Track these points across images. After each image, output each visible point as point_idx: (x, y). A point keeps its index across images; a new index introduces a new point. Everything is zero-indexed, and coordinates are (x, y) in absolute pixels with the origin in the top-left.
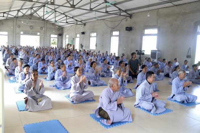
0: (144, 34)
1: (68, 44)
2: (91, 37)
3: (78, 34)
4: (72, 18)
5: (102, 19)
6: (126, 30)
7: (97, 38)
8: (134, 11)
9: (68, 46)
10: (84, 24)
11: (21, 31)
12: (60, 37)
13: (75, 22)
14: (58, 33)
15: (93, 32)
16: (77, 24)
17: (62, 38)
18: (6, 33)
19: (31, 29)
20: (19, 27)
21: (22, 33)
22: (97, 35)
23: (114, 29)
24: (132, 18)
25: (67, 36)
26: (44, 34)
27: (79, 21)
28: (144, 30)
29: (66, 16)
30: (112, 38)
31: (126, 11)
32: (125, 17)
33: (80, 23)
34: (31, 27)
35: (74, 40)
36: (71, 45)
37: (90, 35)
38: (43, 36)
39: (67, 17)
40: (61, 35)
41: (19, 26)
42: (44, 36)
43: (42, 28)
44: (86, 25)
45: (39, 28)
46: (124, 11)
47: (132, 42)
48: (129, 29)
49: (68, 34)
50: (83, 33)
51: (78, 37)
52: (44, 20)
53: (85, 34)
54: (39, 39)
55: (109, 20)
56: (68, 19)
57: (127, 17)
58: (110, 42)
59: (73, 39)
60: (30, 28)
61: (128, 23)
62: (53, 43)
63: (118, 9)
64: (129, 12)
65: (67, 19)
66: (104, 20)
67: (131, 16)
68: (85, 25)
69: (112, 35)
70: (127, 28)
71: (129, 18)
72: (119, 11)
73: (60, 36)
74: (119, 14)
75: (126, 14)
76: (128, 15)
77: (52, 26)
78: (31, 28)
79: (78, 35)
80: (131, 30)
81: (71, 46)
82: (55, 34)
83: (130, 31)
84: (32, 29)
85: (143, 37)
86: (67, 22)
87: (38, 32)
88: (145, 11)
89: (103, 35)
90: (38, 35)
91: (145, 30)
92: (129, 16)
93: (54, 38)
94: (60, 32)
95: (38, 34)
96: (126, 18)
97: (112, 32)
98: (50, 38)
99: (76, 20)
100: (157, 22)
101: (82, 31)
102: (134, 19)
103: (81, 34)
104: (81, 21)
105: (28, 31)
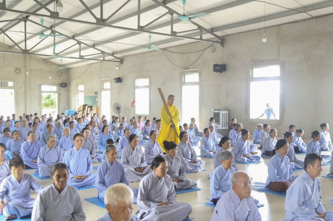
0: (252, 77)
1: (84, 106)
2: (138, 87)
3: (107, 81)
4: (94, 46)
6: (215, 70)
7: (150, 90)
8: (229, 31)
9: (84, 109)
10: (119, 60)
12: (63, 90)
14: (59, 80)
15: (142, 77)
16: (104, 60)
17: (69, 91)
22: (150, 82)
23: (187, 69)
24: (225, 45)
25: (81, 88)
26: (25, 85)
27: (109, 54)
28: (252, 69)
29: (79, 43)
30: (184, 88)
31: (212, 31)
32: (210, 43)
33: (110, 57)
35: (98, 95)
36: (91, 107)
37: (134, 84)
38: (23, 89)
39: (80, 44)
40: (64, 85)
42: (25, 90)
43: (18, 71)
44: (125, 63)
45: (13, 70)
46: (208, 31)
47: (227, 96)
48: (220, 68)
49: (83, 83)
50: (119, 80)
51: (107, 89)
52: (26, 51)
53: (123, 83)
54: (13, 96)
55: (175, 50)
56: (84, 49)
57: (216, 44)
58: (181, 97)
59: (96, 93)
61: (218, 55)
62: (47, 105)
63: (197, 27)
64: (219, 33)
65: (80, 50)
66: (165, 51)
67: (222, 41)
68: (122, 61)
69: (183, 83)
70: (215, 66)
71: (218, 45)
72: (198, 31)
73: (64, 87)
74: (199, 37)
75: (213, 36)
76: (216, 39)
77: (42, 66)
79: (107, 85)
80: (225, 70)
81: (91, 110)
82: (52, 84)
83: (223, 72)
85: (251, 83)
86: (81, 57)
87: (10, 80)
88: (253, 30)
90: (11, 88)
92: (219, 41)
93: (49, 90)
94: (63, 79)
95: (11, 84)
96: (212, 45)
97: (182, 75)
98: (41, 92)
99: (102, 52)
100: (279, 52)
101: (117, 77)
102: (230, 47)
103: (114, 81)
104: (113, 54)
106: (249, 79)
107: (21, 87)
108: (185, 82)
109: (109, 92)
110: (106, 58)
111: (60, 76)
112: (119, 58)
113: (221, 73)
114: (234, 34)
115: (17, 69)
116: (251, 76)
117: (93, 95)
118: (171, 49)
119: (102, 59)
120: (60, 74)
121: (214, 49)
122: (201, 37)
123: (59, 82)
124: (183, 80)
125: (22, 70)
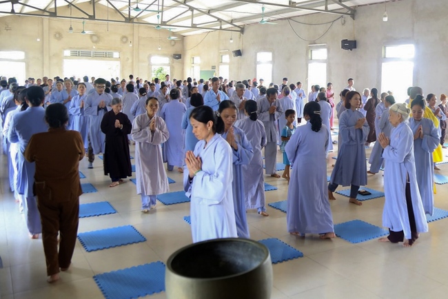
0: (385, 57)
2: (260, 63)
3: (226, 53)
4: (209, 12)
5: (285, 19)
6: (344, 47)
7: (273, 66)
10: (239, 29)
11: (65, 49)
12: (177, 62)
13: (216, 25)
14: (172, 51)
15: (264, 50)
16: (221, 29)
17: (183, 63)
18: (21, 55)
19: (93, 42)
20: (59, 36)
21: (67, 53)
22: (273, 57)
23: (313, 43)
24: (356, 17)
25: (197, 60)
26: (132, 56)
27: (227, 22)
28: (385, 47)
29: (192, 9)
30: (311, 66)
31: (339, 1)
32: (339, 15)
33: (229, 26)
35: (216, 70)
37: (256, 59)
38: (130, 61)
39: (192, 11)
40: (179, 57)
41: (57, 35)
42: (132, 62)
43: (124, 40)
44: (246, 32)
45: (118, 38)
46: (334, 1)
48: (350, 45)
49: (199, 55)
50: (238, 53)
51: (225, 64)
53: (243, 56)
54: (119, 68)
55: (301, 20)
56: (197, 15)
57: (345, 16)
58: (307, 77)
59: (214, 67)
60: (90, 41)
61: (345, 30)
64: (348, 4)
65: (193, 16)
66: (290, 21)
67: (352, 13)
68: (242, 30)
69: (309, 60)
70: (344, 42)
71: (348, 18)
73: (177, 59)
74: (322, 8)
75: (341, 7)
76: (345, 11)
77: (152, 34)
78: (95, 38)
79: (226, 58)
80: (355, 47)
82: (165, 55)
83: (353, 50)
84: (95, 42)
85: (383, 64)
86: (194, 26)
87: (116, 50)
89: (288, 60)
90: (116, 59)
91: (387, 48)
92: (349, 12)
94: (177, 49)
95: (116, 55)
96: (341, 17)
97: (309, 50)
98: (150, 65)
99: (219, 20)
100: (413, 30)
101: (236, 49)
102: (361, 20)
103: (233, 54)
104: (231, 22)
105: (86, 48)
106: (381, 59)
107: (128, 59)
108: (311, 59)
109: (227, 67)
110: (224, 27)
111: (173, 45)
112: (239, 27)
113: (351, 50)
114: (366, 5)
115: (124, 37)
116: (383, 56)
117: (210, 69)
118: (297, 19)
119: (219, 27)
120: (173, 43)
121: (344, 21)
122: (326, 8)
123: (172, 53)
124: (310, 56)
125: (130, 39)
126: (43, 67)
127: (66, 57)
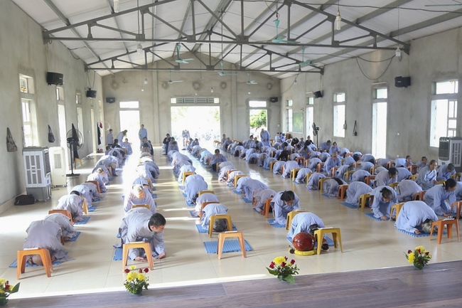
0: (435, 94)
2: (336, 103)
3: (311, 95)
4: (287, 56)
5: (353, 58)
6: (397, 85)
7: (346, 107)
10: (319, 70)
11: (171, 97)
12: (274, 106)
13: (295, 68)
14: (269, 94)
15: (339, 91)
16: (300, 71)
17: (280, 107)
18: (135, 104)
19: (196, 89)
20: (166, 85)
21: (174, 101)
23: (377, 82)
24: (411, 52)
25: (291, 103)
26: (231, 101)
27: (306, 64)
28: (435, 83)
29: (269, 53)
31: (391, 36)
33: (309, 68)
34: (197, 84)
35: (304, 112)
37: (333, 100)
38: (229, 106)
40: (275, 100)
41: (165, 85)
42: (231, 107)
43: (223, 86)
44: (326, 72)
45: (218, 84)
46: (385, 36)
48: (403, 82)
49: (292, 98)
50: (319, 94)
51: (311, 105)
52: (211, 67)
53: (324, 98)
58: (372, 117)
59: (302, 109)
60: (192, 88)
61: (404, 65)
64: (399, 39)
65: (271, 61)
66: (359, 60)
67: (407, 48)
68: (322, 72)
70: (397, 79)
71: (404, 53)
73: (274, 102)
78: (197, 86)
79: (312, 101)
80: (410, 85)
82: (261, 99)
83: (408, 87)
84: (198, 89)
86: (272, 69)
87: (216, 96)
88: (437, 33)
89: (357, 100)
90: (217, 105)
93: (258, 109)
94: (273, 93)
95: (216, 100)
97: (374, 89)
98: (248, 108)
99: (298, 62)
100: (458, 63)
102: (416, 54)
103: (315, 95)
104: (310, 63)
105: (190, 96)
106: (430, 96)
107: (227, 104)
108: (376, 98)
109: (312, 108)
110: (303, 69)
111: (270, 89)
112: (319, 68)
113: (406, 87)
114: (420, 38)
115: (223, 83)
116: (432, 92)
117: (300, 111)
119: (298, 70)
120: (269, 86)
123: (269, 97)
124: (374, 95)
125: (228, 84)
126: (153, 114)
127: (174, 105)
